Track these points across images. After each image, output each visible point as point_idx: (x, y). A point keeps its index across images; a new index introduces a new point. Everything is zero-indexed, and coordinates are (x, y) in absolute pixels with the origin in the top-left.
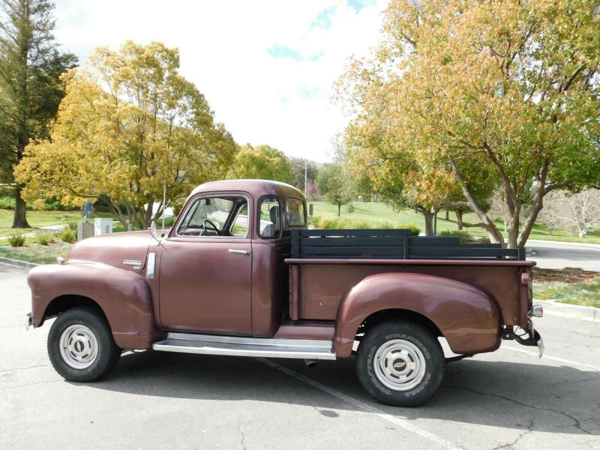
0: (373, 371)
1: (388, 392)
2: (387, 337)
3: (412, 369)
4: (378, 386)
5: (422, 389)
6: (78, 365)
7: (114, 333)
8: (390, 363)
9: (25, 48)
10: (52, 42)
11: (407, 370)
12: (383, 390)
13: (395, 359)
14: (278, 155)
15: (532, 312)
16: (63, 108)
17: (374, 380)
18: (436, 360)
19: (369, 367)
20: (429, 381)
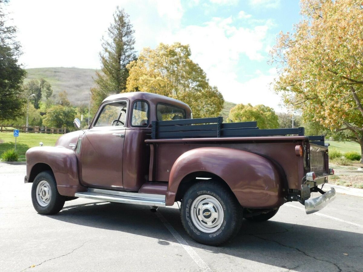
0: (190, 217)
1: (198, 233)
2: (199, 193)
3: (216, 217)
4: (192, 228)
5: (220, 232)
6: (43, 204)
7: (58, 186)
8: (201, 212)
9: (120, 55)
10: (133, 51)
11: (212, 218)
12: (195, 231)
13: (204, 209)
14: (270, 110)
15: (306, 177)
16: (128, 83)
17: (190, 224)
18: (229, 211)
19: (187, 214)
20: (225, 227)
